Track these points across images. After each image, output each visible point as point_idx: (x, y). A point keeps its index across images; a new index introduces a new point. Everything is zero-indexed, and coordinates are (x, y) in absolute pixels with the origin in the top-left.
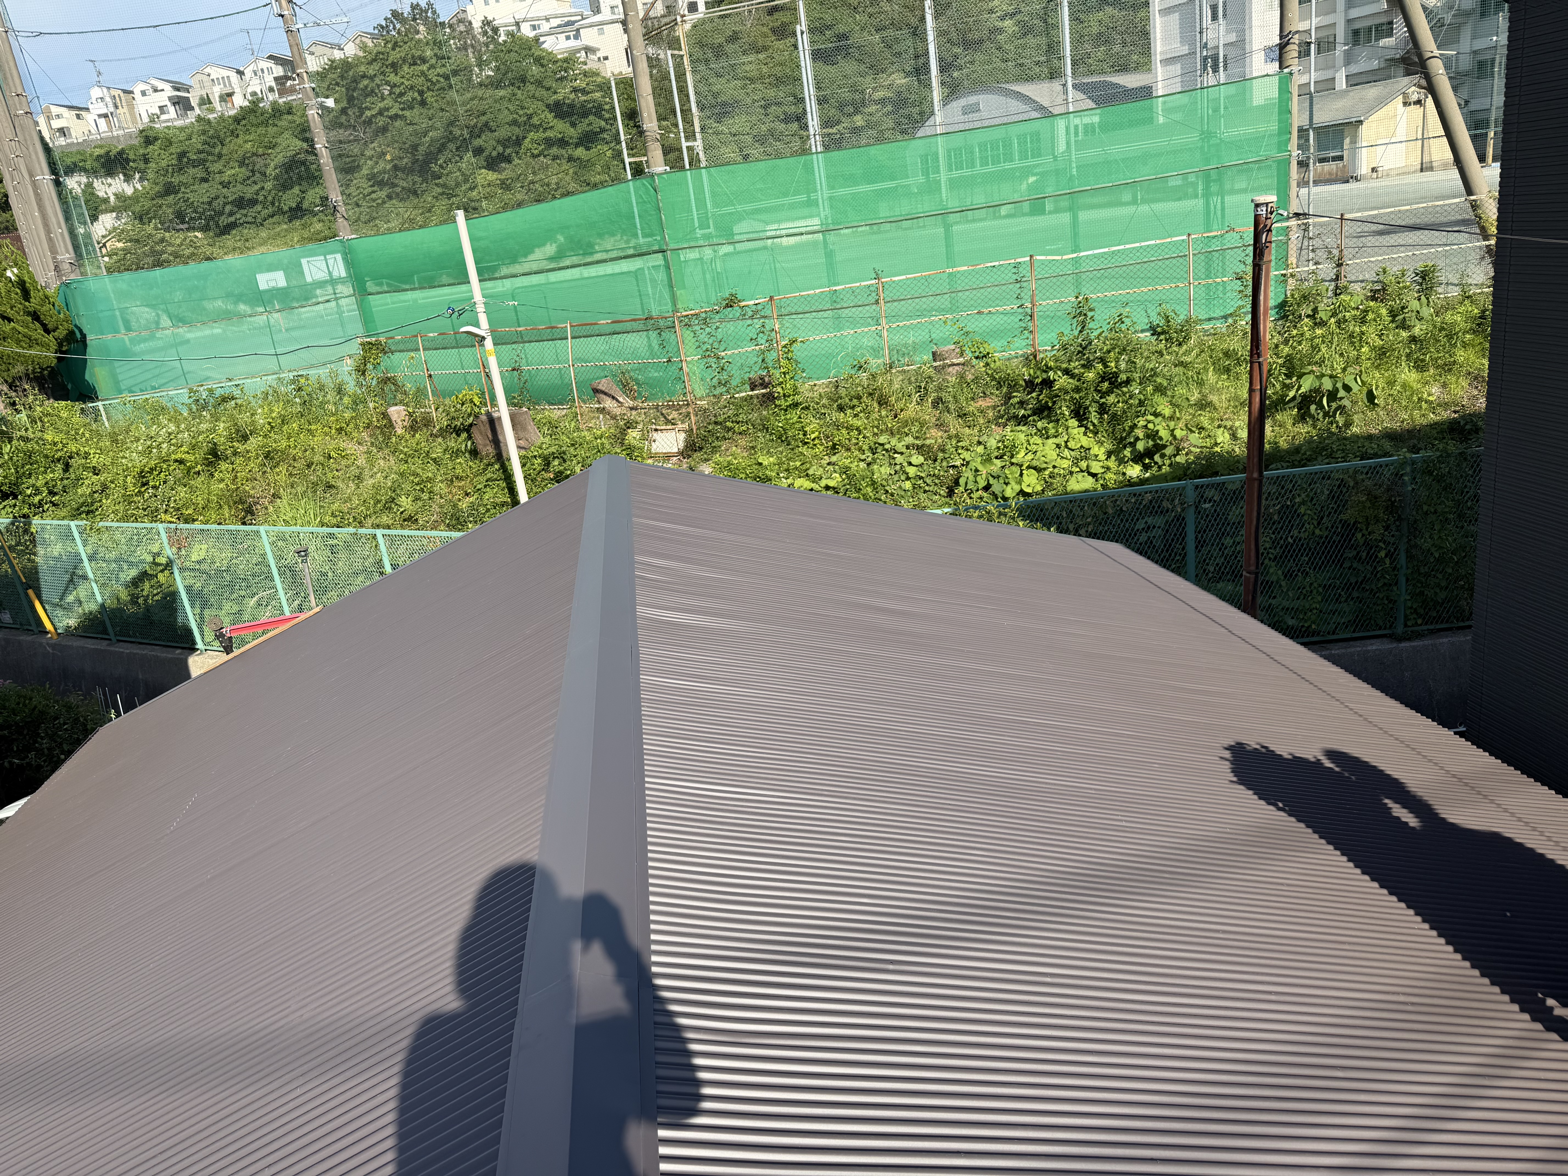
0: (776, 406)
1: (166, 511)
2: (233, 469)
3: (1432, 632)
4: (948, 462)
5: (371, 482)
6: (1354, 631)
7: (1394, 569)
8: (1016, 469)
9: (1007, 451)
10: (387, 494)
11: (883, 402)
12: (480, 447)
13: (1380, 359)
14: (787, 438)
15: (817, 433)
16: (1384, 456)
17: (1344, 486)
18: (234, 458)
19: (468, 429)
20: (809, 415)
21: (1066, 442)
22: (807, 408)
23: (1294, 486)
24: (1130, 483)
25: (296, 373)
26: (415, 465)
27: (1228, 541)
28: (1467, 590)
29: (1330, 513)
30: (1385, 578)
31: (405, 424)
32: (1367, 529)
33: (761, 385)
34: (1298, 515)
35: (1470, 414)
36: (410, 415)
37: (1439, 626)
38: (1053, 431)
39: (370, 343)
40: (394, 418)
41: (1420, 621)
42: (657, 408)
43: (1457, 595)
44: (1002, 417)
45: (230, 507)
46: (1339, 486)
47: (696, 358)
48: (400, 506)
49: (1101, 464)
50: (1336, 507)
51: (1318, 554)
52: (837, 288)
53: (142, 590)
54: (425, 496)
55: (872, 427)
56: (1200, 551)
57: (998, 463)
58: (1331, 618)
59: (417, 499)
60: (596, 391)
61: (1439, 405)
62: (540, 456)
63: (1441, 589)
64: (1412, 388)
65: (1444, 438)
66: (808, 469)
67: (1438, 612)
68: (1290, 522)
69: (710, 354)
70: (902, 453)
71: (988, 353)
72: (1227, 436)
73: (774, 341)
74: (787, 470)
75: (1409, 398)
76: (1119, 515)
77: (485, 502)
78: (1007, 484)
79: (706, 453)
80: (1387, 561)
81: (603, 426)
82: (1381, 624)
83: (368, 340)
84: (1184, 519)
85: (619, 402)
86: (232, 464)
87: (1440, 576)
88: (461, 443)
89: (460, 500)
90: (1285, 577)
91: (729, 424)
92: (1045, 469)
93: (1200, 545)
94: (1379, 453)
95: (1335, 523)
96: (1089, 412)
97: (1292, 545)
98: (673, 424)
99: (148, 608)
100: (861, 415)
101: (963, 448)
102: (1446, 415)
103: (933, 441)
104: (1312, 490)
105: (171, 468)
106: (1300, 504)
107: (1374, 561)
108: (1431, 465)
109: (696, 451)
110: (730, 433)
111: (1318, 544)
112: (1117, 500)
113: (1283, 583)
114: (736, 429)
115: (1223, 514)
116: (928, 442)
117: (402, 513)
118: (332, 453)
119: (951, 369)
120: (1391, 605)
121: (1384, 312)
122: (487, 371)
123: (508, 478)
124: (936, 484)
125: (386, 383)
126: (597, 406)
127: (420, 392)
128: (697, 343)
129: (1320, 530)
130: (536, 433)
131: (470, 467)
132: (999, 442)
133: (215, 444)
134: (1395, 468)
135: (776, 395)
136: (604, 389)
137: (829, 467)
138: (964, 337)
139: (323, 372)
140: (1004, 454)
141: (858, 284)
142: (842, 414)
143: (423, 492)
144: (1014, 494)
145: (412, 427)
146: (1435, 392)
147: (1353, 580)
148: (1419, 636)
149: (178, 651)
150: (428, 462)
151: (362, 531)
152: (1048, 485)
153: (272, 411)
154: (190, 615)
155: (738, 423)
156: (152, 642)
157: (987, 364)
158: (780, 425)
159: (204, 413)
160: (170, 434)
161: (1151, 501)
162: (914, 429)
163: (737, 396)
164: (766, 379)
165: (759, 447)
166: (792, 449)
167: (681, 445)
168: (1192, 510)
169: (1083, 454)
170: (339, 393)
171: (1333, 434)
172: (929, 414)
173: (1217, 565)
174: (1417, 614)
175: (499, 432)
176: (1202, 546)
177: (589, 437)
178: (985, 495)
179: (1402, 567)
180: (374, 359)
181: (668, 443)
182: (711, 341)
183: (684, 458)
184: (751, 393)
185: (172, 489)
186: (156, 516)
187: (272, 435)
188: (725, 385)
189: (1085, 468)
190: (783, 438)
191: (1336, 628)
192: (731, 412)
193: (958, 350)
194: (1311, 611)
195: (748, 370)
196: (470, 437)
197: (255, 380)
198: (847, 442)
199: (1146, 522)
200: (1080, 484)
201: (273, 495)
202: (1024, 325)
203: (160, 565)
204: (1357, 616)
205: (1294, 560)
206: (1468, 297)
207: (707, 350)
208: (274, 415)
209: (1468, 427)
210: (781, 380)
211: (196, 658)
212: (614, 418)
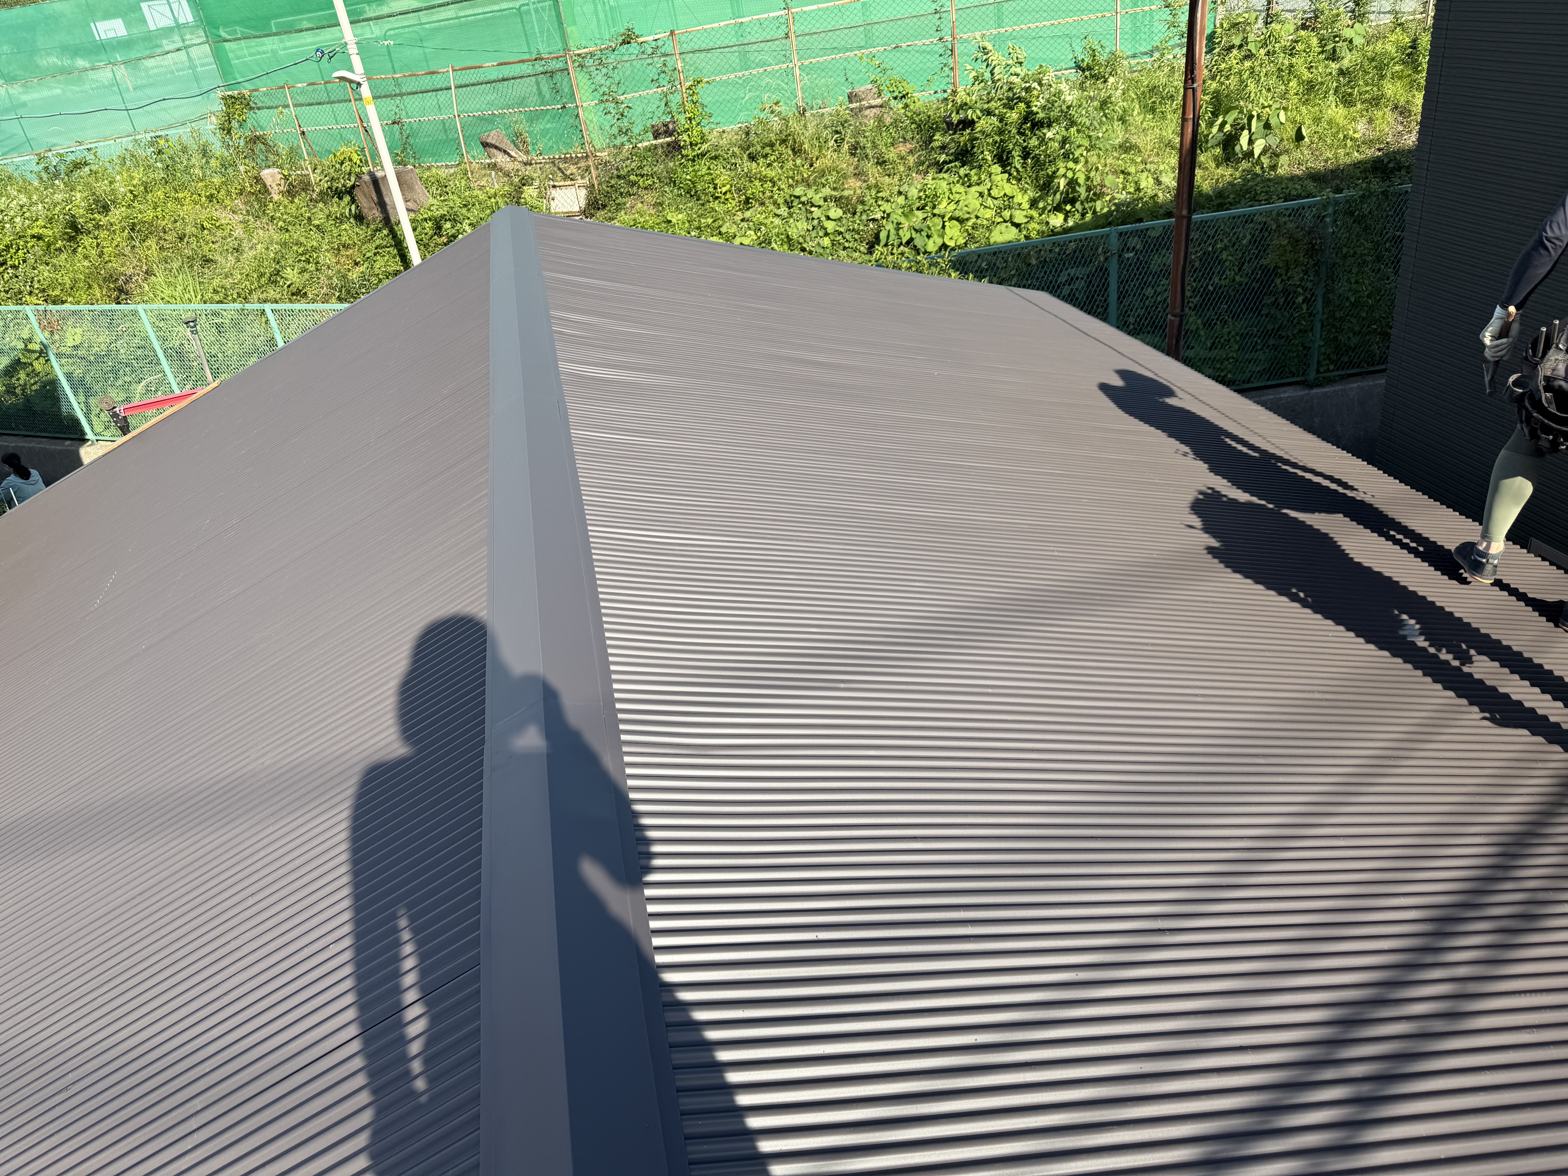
0: (683, 156)
1: (31, 293)
2: (98, 245)
3: (1343, 378)
4: (868, 215)
5: (252, 253)
6: (1268, 379)
7: (1310, 315)
8: (938, 221)
9: (928, 202)
10: (271, 267)
11: (797, 151)
12: (365, 211)
13: (1307, 94)
14: (696, 192)
15: (728, 186)
16: (1307, 198)
17: (1267, 230)
18: (96, 233)
19: (350, 191)
20: (719, 166)
21: (989, 190)
22: (716, 158)
23: (1216, 232)
24: (1053, 232)
25: (153, 134)
26: (297, 233)
27: (1149, 292)
28: (1379, 334)
29: (1251, 259)
30: (1301, 324)
31: (281, 188)
32: (1286, 275)
33: (666, 132)
34: (1219, 263)
35: (1394, 152)
36: (286, 178)
37: (1349, 372)
38: (976, 178)
39: (232, 97)
40: (269, 182)
41: (1331, 367)
42: (553, 163)
43: (1369, 340)
44: (923, 163)
45: (100, 287)
46: (1262, 229)
47: (593, 103)
48: (286, 279)
49: (1025, 213)
50: (1257, 252)
51: (1237, 301)
52: (743, 20)
53: (18, 379)
54: (311, 267)
55: (788, 178)
56: (1122, 302)
57: (920, 215)
58: (1247, 367)
59: (303, 271)
60: (486, 145)
61: (1364, 143)
62: (430, 220)
63: (1354, 334)
64: (1338, 125)
65: (1367, 178)
66: (720, 227)
67: (1350, 357)
68: (1211, 269)
69: (608, 99)
70: (819, 207)
71: (907, 94)
72: (1151, 180)
73: (677, 83)
74: (699, 228)
75: (1334, 135)
76: (1043, 267)
77: (377, 271)
78: (929, 237)
79: (610, 211)
80: (1305, 307)
81: (496, 185)
82: (1295, 371)
83: (230, 93)
84: (1106, 269)
85: (511, 157)
86: (96, 238)
87: (1354, 320)
88: (343, 207)
89: (349, 270)
90: (1205, 326)
91: (633, 178)
92: (967, 219)
93: (1121, 296)
94: (1303, 194)
95: (1256, 268)
96: (1013, 156)
97: (1212, 293)
98: (572, 180)
99: (28, 399)
100: (775, 164)
101: (883, 198)
102: (1370, 153)
103: (852, 192)
104: (1234, 234)
105: (29, 245)
106: (1222, 249)
107: (1291, 308)
108: (1354, 205)
109: (599, 209)
110: (635, 188)
111: (1238, 291)
112: (1040, 250)
113: (1202, 333)
114: (641, 183)
115: (1146, 263)
116: (846, 193)
117: (289, 286)
118: (205, 224)
119: (867, 112)
120: (1305, 352)
121: (1314, 41)
122: (365, 125)
123: (399, 244)
124: (856, 240)
125: (255, 143)
126: (488, 161)
127: (293, 152)
128: (593, 87)
129: (1241, 276)
130: (424, 193)
131: (357, 233)
132: (920, 191)
133: (73, 216)
134: (1317, 209)
135: (682, 143)
136: (493, 142)
137: (742, 224)
138: (881, 75)
139: (184, 132)
140: (926, 205)
141: (766, 16)
142: (754, 164)
143: (309, 263)
144: (936, 248)
145: (289, 192)
146: (1360, 129)
147: (1270, 327)
148: (1330, 381)
149: (68, 443)
150: (311, 230)
151: (247, 306)
152: (971, 237)
153: (132, 178)
154: (75, 405)
155: (642, 176)
156: (37, 434)
157: (906, 106)
158: (688, 177)
159: (57, 182)
160: (22, 207)
161: (1075, 252)
162: (832, 179)
163: (639, 145)
164: (671, 126)
165: (667, 203)
166: (703, 205)
167: (583, 203)
168: (1114, 260)
169: (1007, 203)
170: (204, 156)
171: (1257, 175)
172: (846, 162)
173: (1138, 316)
174: (1330, 360)
175: (384, 193)
176: (1124, 298)
177: (482, 197)
178: (907, 250)
179: (1318, 312)
180: (240, 115)
181: (568, 201)
182: (608, 83)
183: (587, 217)
184: (654, 142)
185: (34, 269)
186: (21, 299)
187: (136, 204)
188: (626, 134)
189: (1008, 219)
190: (692, 193)
191: (1251, 377)
192: (634, 164)
193: (875, 90)
194: (1228, 360)
195: (650, 115)
196: (353, 201)
197: (108, 143)
198: (761, 195)
199: (1069, 275)
200: (1004, 235)
201: (146, 273)
202: (945, 62)
203: (34, 352)
204: (1272, 364)
205: (1214, 309)
206: (1399, 25)
207: (604, 94)
208: (135, 182)
209: (1391, 165)
210: (687, 126)
211: (88, 449)
212: (507, 175)
